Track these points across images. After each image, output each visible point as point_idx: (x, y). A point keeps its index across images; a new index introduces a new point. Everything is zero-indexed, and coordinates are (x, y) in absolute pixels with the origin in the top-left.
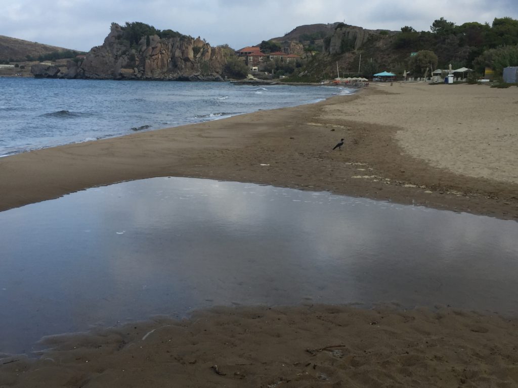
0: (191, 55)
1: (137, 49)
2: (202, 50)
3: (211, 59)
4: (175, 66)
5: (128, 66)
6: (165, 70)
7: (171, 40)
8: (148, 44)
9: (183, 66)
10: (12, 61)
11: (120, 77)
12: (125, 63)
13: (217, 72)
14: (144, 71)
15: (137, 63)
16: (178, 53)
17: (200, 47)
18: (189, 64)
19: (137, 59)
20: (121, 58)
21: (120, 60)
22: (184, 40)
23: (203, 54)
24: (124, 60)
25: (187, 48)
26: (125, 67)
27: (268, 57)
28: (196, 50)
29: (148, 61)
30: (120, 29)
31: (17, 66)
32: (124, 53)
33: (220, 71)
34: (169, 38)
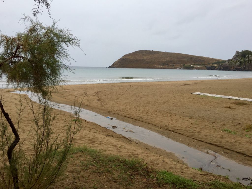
10: (203, 64)
11: (236, 70)
30: (239, 53)
31: (204, 66)
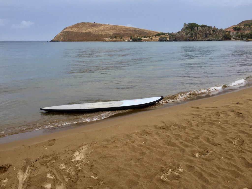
0: (212, 33)
1: (193, 31)
2: (215, 31)
3: (219, 34)
4: (206, 36)
5: (191, 37)
6: (203, 38)
7: (205, 28)
8: (197, 30)
9: (209, 36)
11: (188, 40)
12: (190, 36)
13: (221, 38)
14: (196, 38)
15: (194, 36)
16: (208, 32)
17: (215, 30)
18: (211, 36)
19: (194, 34)
20: (188, 34)
21: (188, 35)
22: (210, 28)
23: (216, 32)
24: (189, 35)
25: (211, 30)
26: (190, 37)
27: (237, 32)
28: (213, 31)
29: (198, 35)
30: (187, 25)
31: (149, 38)
32: (189, 33)
33: (222, 37)
34: (204, 27)
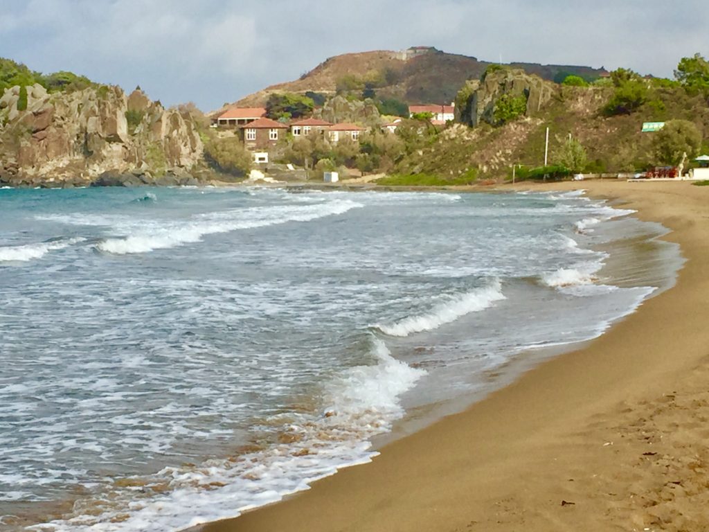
0: (122, 128)
2: (146, 116)
4: (88, 153)
6: (64, 163)
8: (22, 106)
9: (104, 153)
13: (183, 166)
16: (93, 125)
17: (141, 111)
18: (117, 149)
23: (149, 127)
27: (289, 130)
28: (133, 119)
29: (25, 144)
